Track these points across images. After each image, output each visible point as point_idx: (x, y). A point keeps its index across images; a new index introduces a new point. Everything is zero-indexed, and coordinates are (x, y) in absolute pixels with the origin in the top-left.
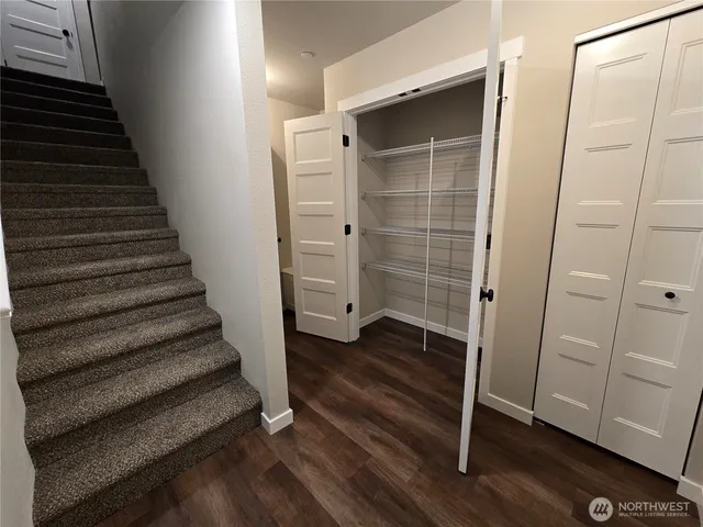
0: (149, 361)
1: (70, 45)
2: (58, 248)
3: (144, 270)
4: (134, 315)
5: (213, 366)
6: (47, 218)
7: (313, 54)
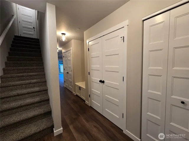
0: (27, 109)
1: (34, 30)
2: (14, 77)
3: (33, 83)
4: (27, 95)
5: (43, 112)
6: (14, 70)
7: (80, 29)
